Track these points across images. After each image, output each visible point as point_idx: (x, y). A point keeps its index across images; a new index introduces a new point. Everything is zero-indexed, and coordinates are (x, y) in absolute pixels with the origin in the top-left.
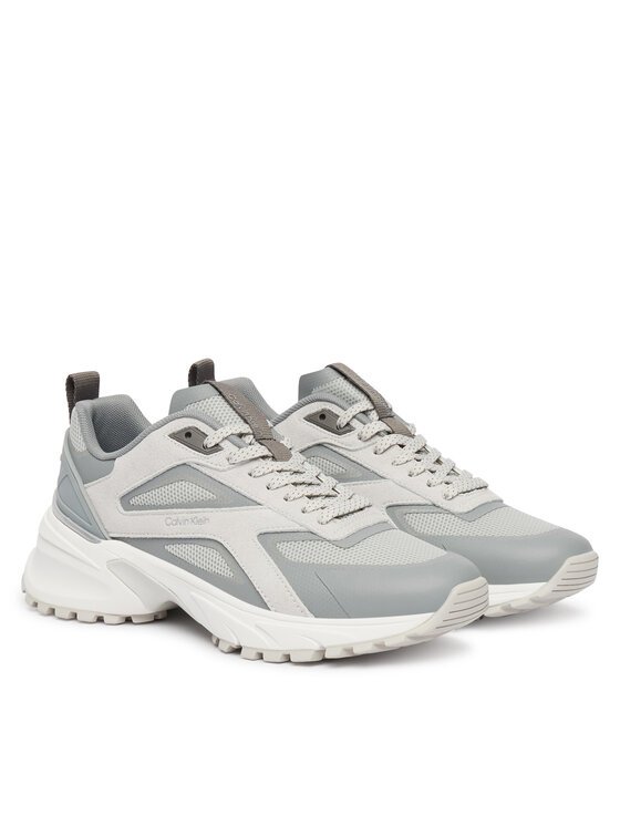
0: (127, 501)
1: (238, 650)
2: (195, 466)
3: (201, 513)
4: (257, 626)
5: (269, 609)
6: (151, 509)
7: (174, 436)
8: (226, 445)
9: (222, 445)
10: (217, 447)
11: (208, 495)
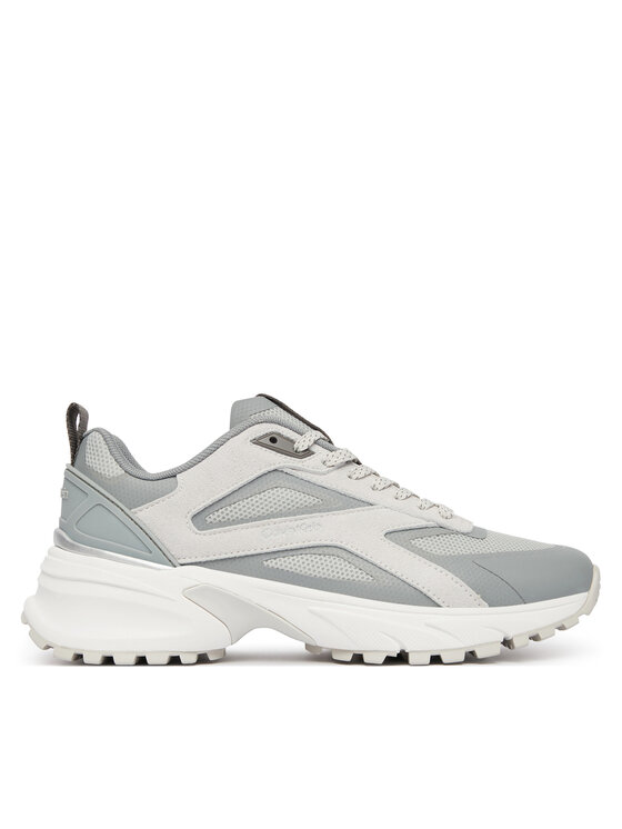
0: (200, 519)
1: (401, 658)
2: (289, 471)
3: (308, 519)
4: (428, 625)
5: (439, 606)
6: (238, 523)
7: (257, 442)
8: (316, 449)
9: (313, 449)
10: (308, 452)
11: (311, 500)
